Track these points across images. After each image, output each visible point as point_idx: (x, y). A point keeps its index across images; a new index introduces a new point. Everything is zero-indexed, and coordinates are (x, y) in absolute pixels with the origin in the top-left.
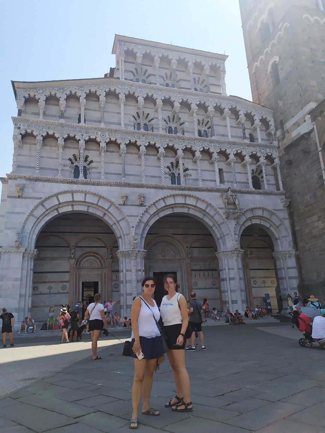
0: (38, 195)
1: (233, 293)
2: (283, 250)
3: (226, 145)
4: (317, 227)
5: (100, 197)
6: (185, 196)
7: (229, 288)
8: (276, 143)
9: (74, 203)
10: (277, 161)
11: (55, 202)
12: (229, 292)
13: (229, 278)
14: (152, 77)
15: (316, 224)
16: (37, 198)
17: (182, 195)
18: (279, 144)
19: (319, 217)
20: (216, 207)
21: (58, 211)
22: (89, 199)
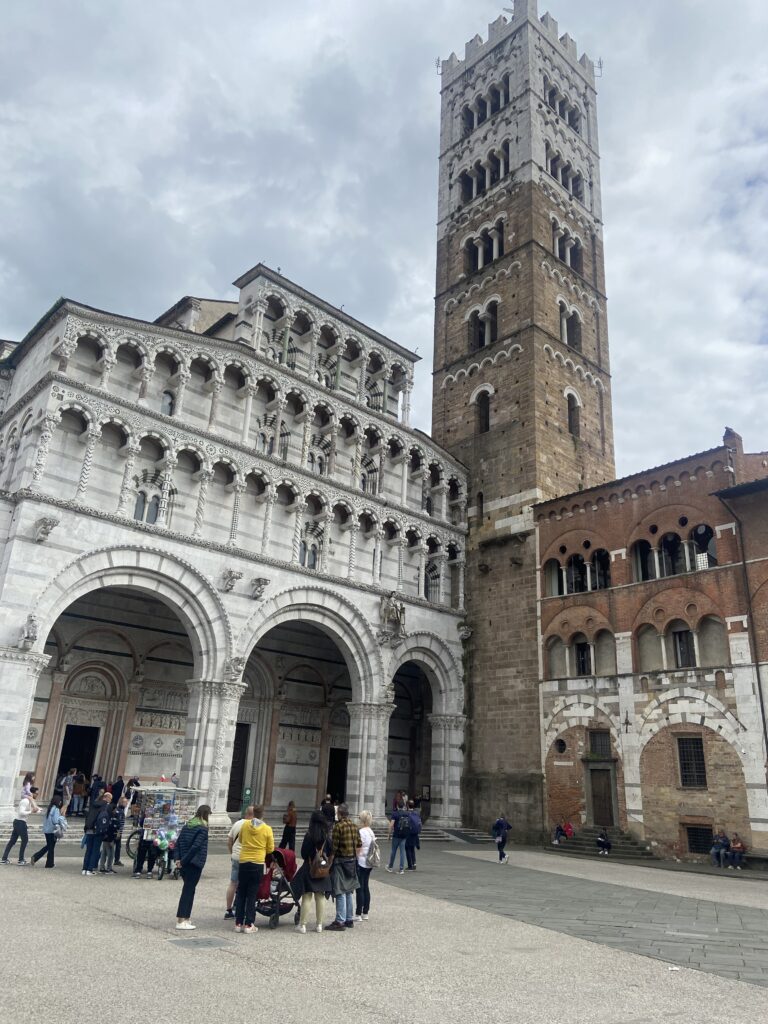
0: (76, 544)
1: (370, 783)
2: (447, 712)
3: (398, 512)
4: (512, 687)
5: (187, 569)
6: (325, 592)
7: (364, 772)
8: (463, 525)
9: (136, 572)
10: (461, 557)
11: (103, 562)
12: (363, 779)
13: (368, 754)
15: (511, 682)
16: (73, 551)
17: (321, 590)
18: (469, 529)
19: (518, 672)
20: (368, 622)
21: (102, 582)
22: (168, 569)
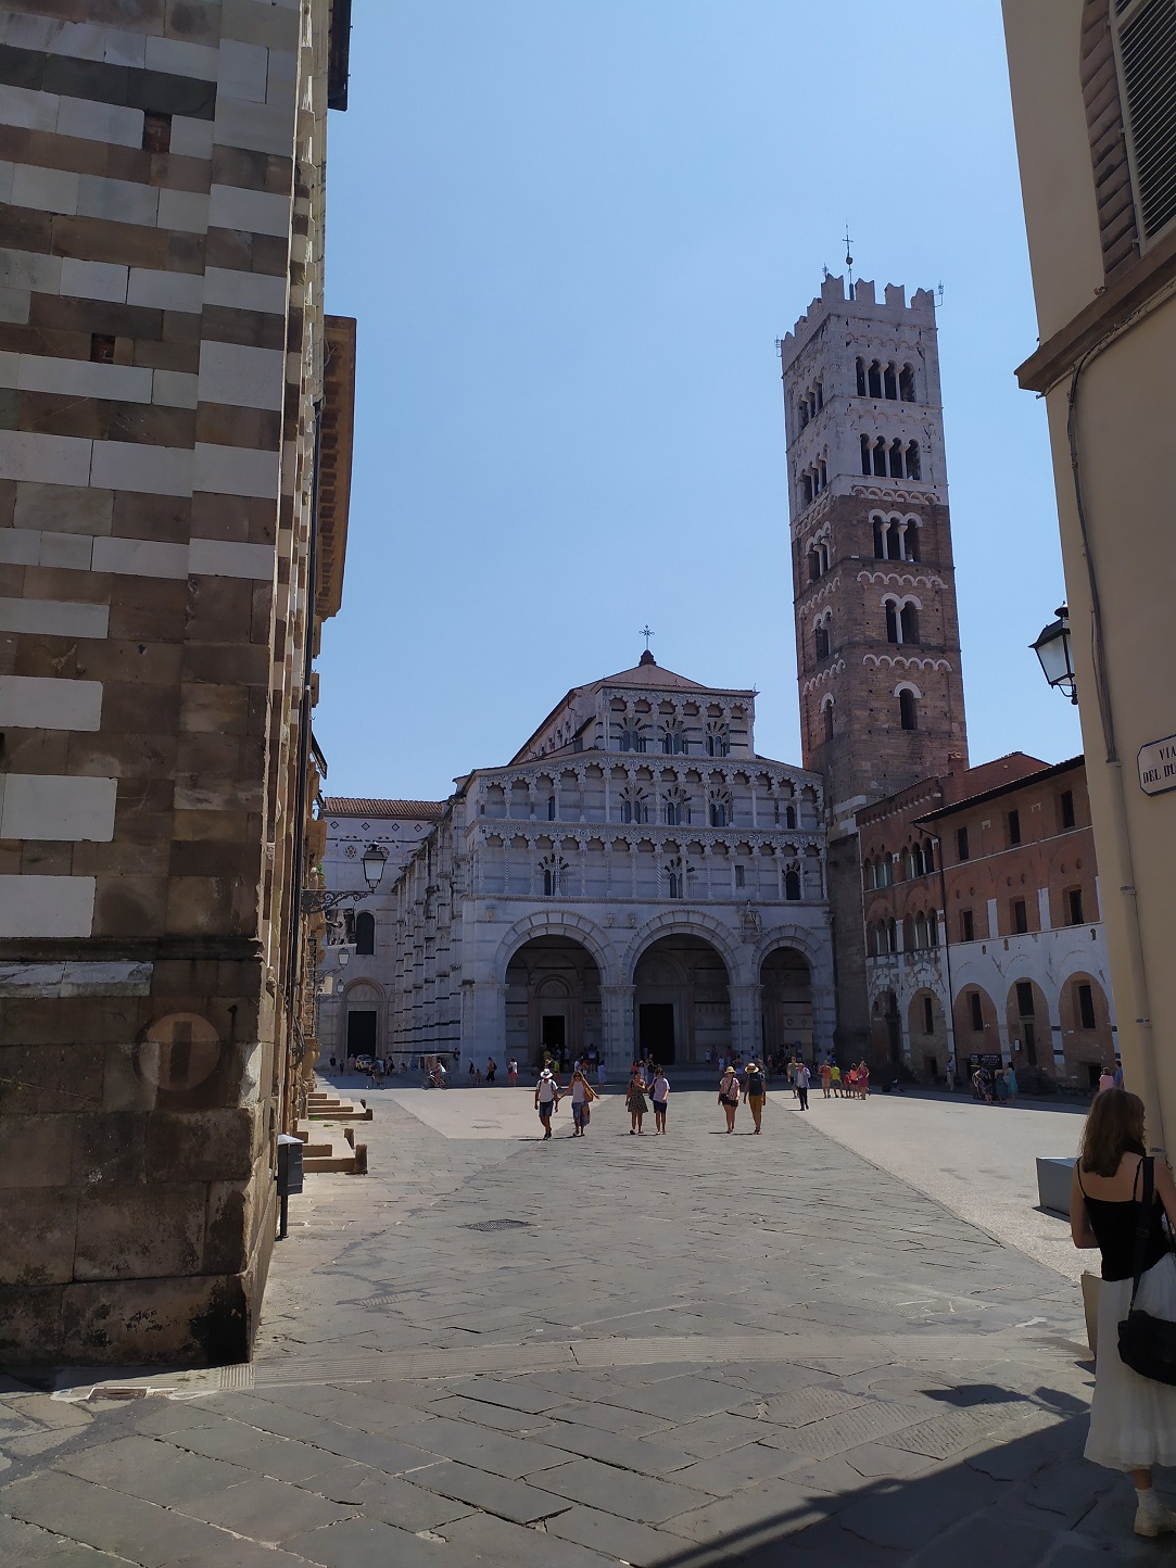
0: (509, 918)
2: (820, 983)
3: (750, 834)
4: (855, 962)
5: (580, 918)
6: (688, 912)
8: (822, 825)
9: (549, 926)
10: (823, 854)
11: (527, 925)
14: (647, 729)
15: (855, 958)
16: (509, 922)
17: (684, 911)
18: (826, 830)
19: (858, 950)
20: (729, 927)
21: (530, 936)
